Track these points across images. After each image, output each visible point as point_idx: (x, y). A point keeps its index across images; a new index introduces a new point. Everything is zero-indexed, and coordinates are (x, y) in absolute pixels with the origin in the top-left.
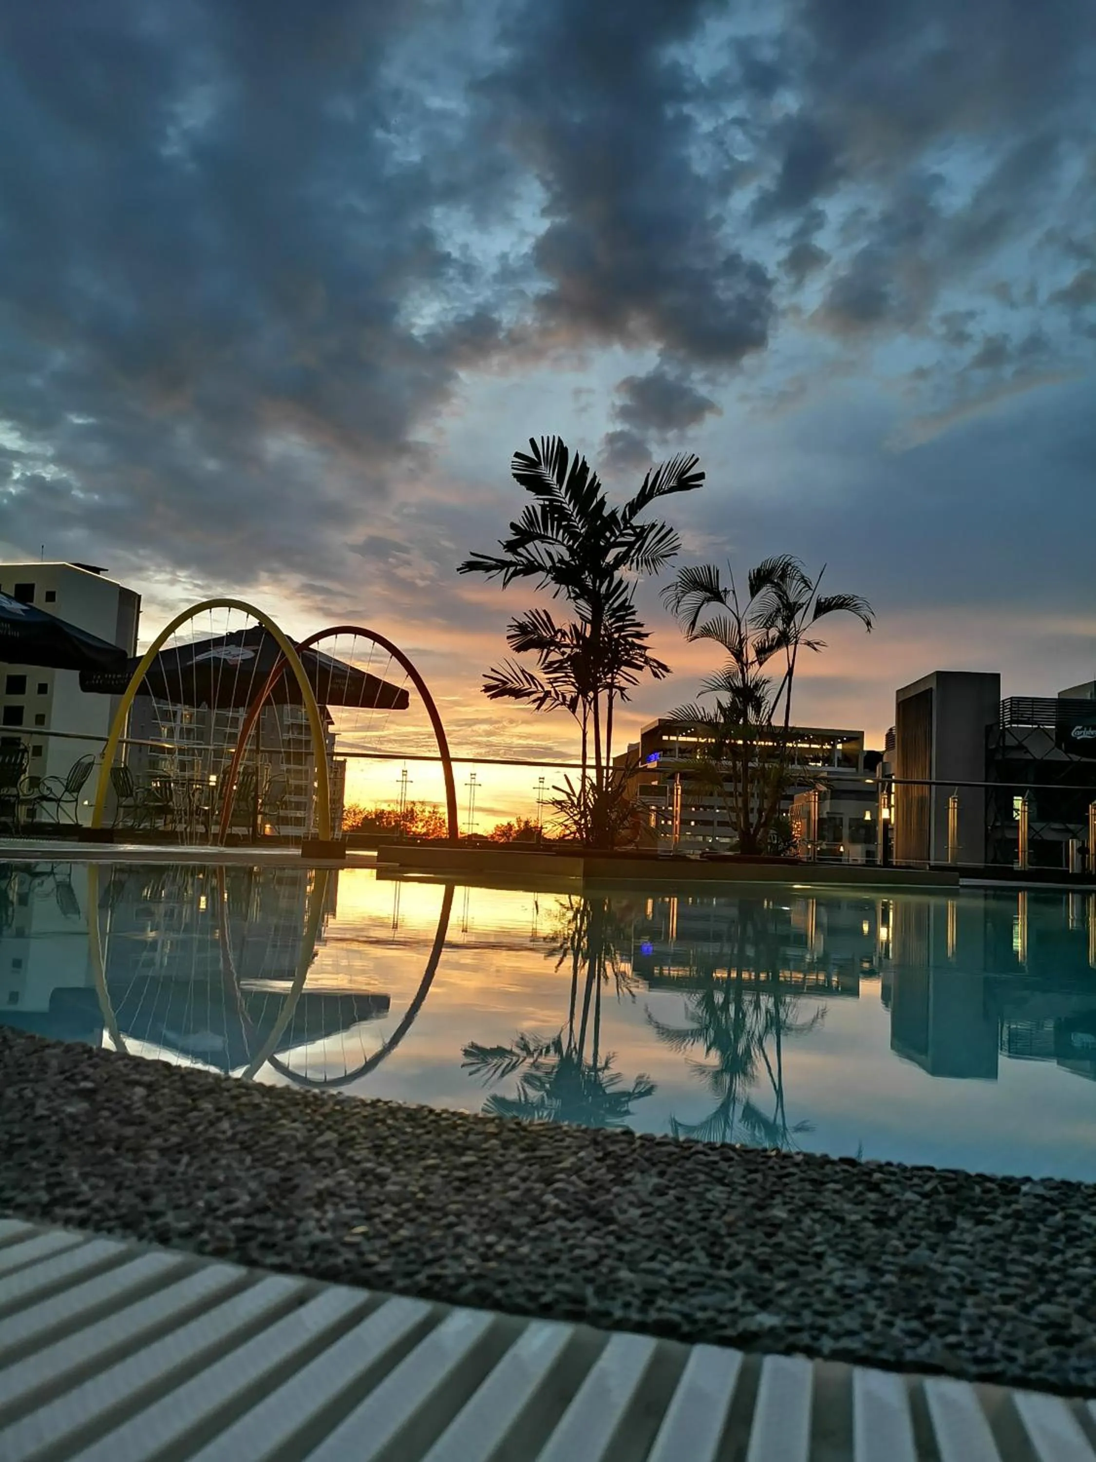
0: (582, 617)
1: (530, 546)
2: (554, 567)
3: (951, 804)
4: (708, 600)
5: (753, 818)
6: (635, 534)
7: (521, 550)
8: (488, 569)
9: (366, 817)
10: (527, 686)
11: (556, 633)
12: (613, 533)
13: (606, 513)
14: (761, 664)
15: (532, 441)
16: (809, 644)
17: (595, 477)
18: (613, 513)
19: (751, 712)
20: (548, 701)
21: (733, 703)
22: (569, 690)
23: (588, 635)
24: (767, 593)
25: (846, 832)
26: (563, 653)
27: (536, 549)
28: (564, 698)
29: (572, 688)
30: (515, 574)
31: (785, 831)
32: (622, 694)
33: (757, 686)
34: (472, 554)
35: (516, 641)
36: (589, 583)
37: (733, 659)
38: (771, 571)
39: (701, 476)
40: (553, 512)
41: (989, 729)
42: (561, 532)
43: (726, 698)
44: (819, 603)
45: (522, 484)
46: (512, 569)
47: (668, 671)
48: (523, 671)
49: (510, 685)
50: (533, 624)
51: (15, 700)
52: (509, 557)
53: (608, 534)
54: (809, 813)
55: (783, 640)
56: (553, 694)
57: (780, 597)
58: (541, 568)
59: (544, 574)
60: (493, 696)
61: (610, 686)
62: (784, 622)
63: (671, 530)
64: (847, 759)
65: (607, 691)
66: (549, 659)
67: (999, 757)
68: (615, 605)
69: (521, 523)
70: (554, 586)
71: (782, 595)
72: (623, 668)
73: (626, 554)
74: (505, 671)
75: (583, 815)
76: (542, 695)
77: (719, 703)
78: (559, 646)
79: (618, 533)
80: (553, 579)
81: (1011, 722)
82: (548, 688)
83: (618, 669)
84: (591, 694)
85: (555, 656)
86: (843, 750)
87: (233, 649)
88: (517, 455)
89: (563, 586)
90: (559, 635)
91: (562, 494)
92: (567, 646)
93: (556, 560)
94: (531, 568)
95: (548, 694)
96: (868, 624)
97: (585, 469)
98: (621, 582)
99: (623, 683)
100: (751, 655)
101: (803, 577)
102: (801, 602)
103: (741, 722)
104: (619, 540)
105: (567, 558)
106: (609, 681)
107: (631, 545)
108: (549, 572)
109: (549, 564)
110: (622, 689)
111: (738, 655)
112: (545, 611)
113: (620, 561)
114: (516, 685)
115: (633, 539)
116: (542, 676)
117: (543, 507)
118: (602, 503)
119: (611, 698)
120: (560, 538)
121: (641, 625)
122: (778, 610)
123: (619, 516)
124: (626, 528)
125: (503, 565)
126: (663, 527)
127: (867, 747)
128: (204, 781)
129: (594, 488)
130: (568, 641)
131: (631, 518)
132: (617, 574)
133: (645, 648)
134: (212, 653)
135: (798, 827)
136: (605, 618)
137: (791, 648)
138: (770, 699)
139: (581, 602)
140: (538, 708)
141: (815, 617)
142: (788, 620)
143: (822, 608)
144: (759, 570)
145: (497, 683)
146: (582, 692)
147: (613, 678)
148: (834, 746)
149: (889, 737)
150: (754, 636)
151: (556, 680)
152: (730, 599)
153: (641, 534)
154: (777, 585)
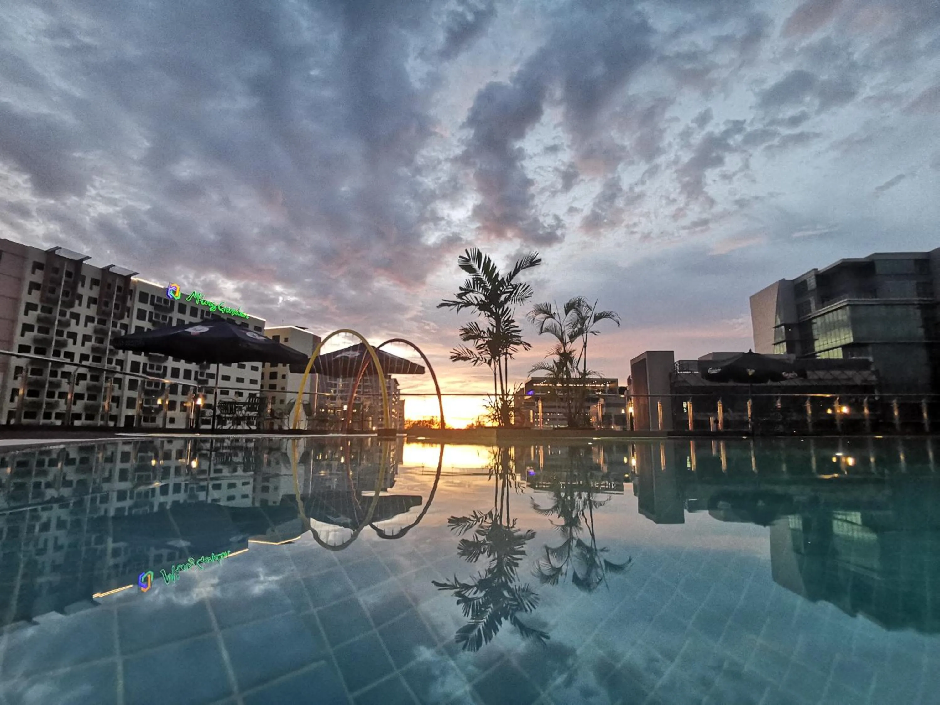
0: (492, 325)
1: (468, 295)
2: (478, 304)
3: (659, 405)
4: (548, 318)
5: (573, 411)
6: (513, 288)
7: (464, 297)
8: (449, 305)
9: (414, 424)
10: (469, 355)
11: (481, 332)
12: (503, 288)
13: (500, 279)
14: (572, 343)
15: (466, 251)
16: (592, 332)
17: (494, 264)
18: (503, 279)
19: (568, 364)
20: (479, 362)
21: (560, 360)
22: (488, 357)
23: (495, 332)
24: (573, 314)
25: (613, 420)
26: (484, 340)
27: (470, 297)
28: (486, 360)
29: (489, 356)
30: (461, 307)
31: (587, 420)
32: (511, 357)
33: (570, 352)
34: (443, 300)
35: (464, 336)
36: (494, 310)
37: (559, 342)
38: (574, 303)
39: (540, 260)
40: (477, 281)
41: (670, 375)
42: (481, 289)
43: (557, 358)
44: (595, 316)
45: (463, 269)
46: (460, 305)
47: (531, 347)
48: (467, 349)
49: (462, 355)
50: (471, 329)
51: (273, 382)
52: (459, 300)
53: (501, 288)
54: (597, 413)
55: (581, 332)
56: (481, 359)
57: (578, 314)
58: (473, 304)
59: (474, 307)
60: (454, 361)
61: (506, 354)
62: (581, 325)
63: (529, 286)
64: (611, 390)
65: (504, 356)
66: (478, 344)
67: (676, 386)
68: (506, 319)
69: (464, 286)
70: (479, 312)
71: (579, 314)
72: (512, 345)
73: (510, 296)
74: (460, 350)
75: (497, 411)
76: (476, 359)
77: (555, 362)
78: (483, 337)
79: (505, 287)
80: (478, 308)
81: (680, 371)
82: (478, 356)
83: (509, 346)
84: (497, 358)
85: (481, 342)
86: (610, 387)
87: (351, 352)
88: (460, 257)
89: (483, 312)
90: (482, 333)
91: (480, 272)
92: (486, 337)
93: (479, 300)
94: (468, 304)
95: (478, 358)
96: (618, 323)
97: (489, 261)
98: (508, 308)
99: (511, 352)
100: (568, 340)
101: (587, 305)
102: (588, 315)
103: (565, 369)
104: (506, 290)
105: (484, 299)
106: (505, 351)
107: (511, 293)
108: (476, 305)
109: (476, 302)
110: (511, 354)
111: (561, 339)
112: (476, 323)
113: (506, 300)
114: (464, 355)
115: (512, 290)
116: (476, 352)
117: (473, 279)
118: (498, 274)
119: (506, 359)
120: (480, 291)
121: (517, 327)
122: (578, 320)
123: (505, 280)
124: (508, 285)
125: (456, 303)
126: (525, 284)
127: (620, 385)
128: (342, 408)
129: (494, 268)
130: (486, 335)
131: (510, 280)
132: (506, 306)
133: (520, 337)
134: (344, 354)
135: (593, 420)
136: (502, 325)
137: (585, 335)
138: (577, 358)
139: (490, 318)
140: (474, 365)
141: (594, 322)
142: (583, 324)
143: (598, 318)
144: (568, 304)
145: (456, 355)
146: (493, 357)
147: (507, 350)
148: (605, 385)
149: (629, 380)
150: (568, 331)
151: (482, 352)
152: (556, 317)
153: (515, 287)
154: (577, 309)
